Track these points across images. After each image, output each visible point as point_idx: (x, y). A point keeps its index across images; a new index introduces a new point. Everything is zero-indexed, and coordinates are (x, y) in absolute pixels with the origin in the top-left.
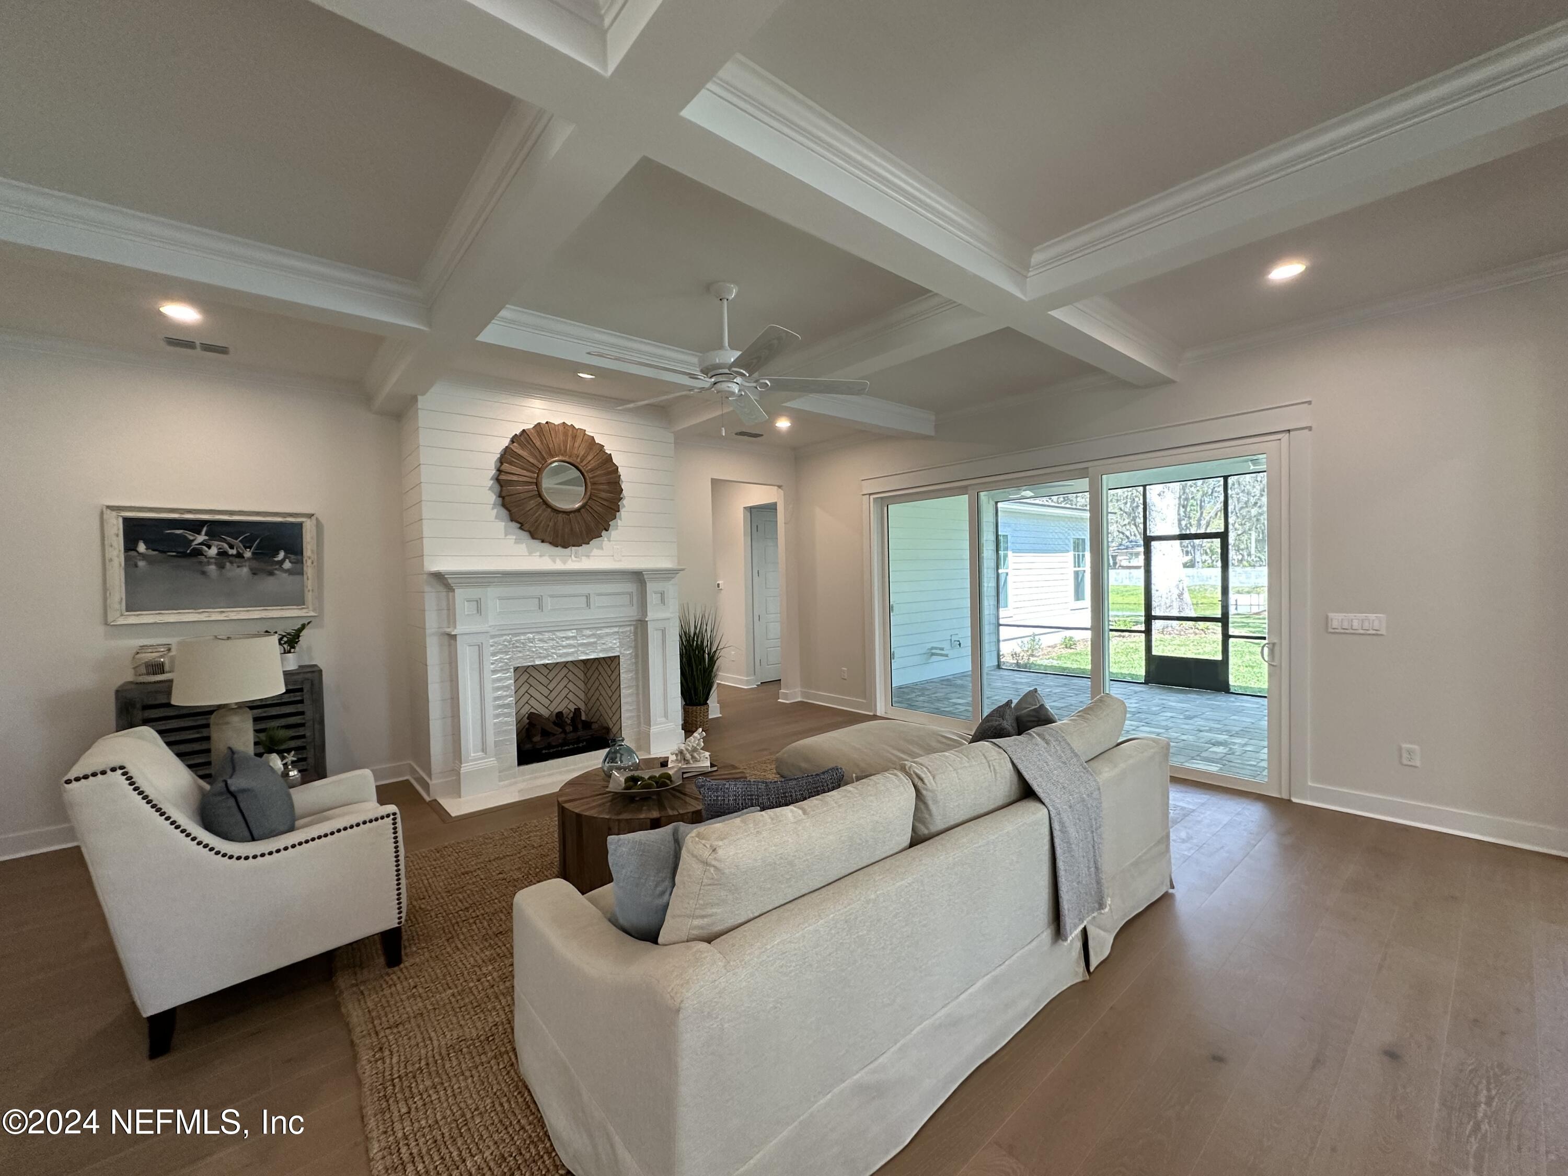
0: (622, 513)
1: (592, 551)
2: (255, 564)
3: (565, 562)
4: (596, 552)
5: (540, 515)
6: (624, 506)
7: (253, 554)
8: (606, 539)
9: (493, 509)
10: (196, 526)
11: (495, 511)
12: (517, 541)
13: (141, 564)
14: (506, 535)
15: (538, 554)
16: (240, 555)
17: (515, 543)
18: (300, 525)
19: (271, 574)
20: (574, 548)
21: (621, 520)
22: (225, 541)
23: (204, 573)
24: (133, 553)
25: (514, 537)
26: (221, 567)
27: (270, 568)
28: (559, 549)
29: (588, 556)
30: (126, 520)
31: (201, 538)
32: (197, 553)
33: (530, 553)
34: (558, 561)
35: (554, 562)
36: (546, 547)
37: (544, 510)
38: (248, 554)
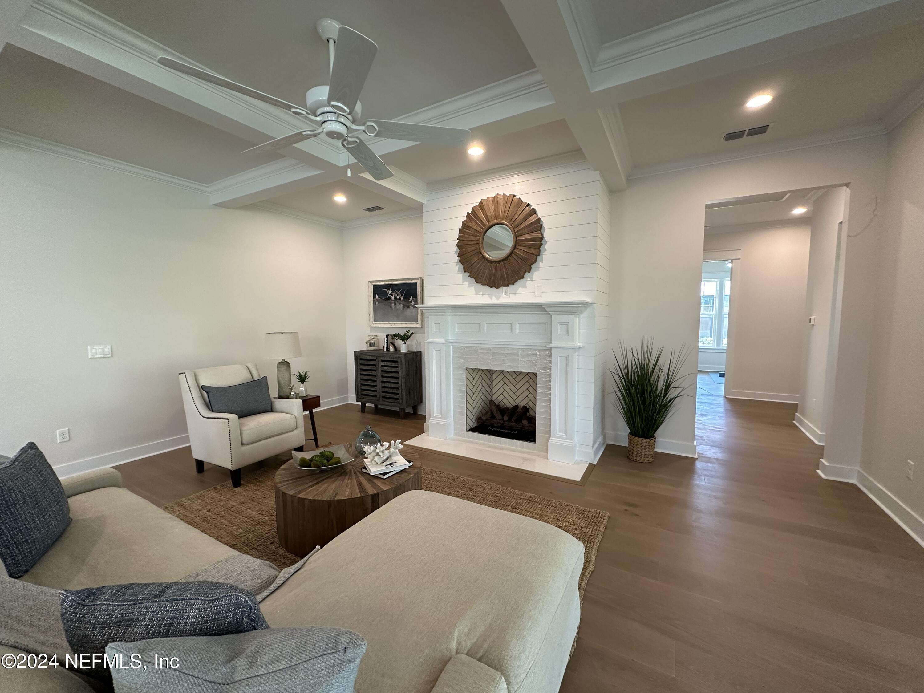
0: (543, 256)
1: (518, 290)
2: (404, 303)
3: (498, 299)
4: (520, 290)
5: (480, 266)
6: (546, 250)
7: (404, 298)
8: (529, 279)
9: (457, 265)
10: (388, 287)
11: (458, 266)
12: (469, 286)
13: (377, 303)
14: (463, 282)
15: (481, 293)
16: (400, 299)
17: (468, 286)
18: (416, 283)
19: (409, 307)
20: (504, 288)
21: (542, 262)
22: (396, 293)
23: (391, 307)
24: (375, 299)
25: (467, 283)
26: (395, 304)
27: (408, 304)
28: (494, 289)
29: (515, 294)
30: (374, 286)
31: (390, 292)
32: (390, 298)
33: (477, 292)
34: (494, 297)
35: (491, 298)
36: (486, 288)
37: (483, 262)
38: (402, 299)
